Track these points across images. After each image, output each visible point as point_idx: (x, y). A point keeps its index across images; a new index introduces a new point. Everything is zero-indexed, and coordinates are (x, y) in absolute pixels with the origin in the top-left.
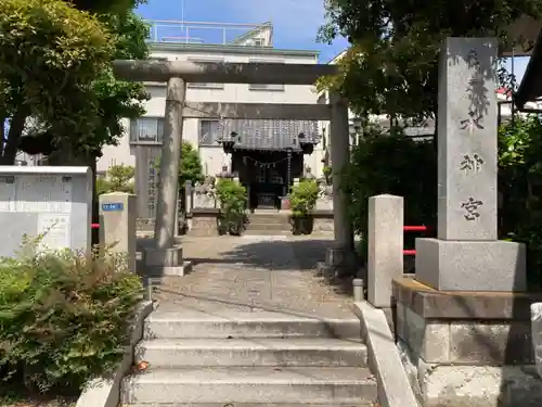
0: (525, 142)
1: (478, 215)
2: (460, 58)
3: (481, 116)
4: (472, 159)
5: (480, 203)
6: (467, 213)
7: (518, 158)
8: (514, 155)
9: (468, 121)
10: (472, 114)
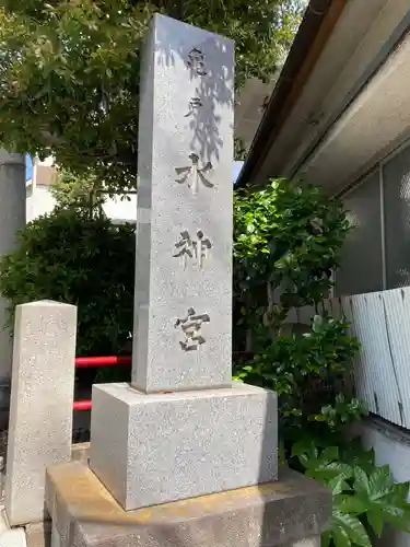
0: (272, 219)
1: (202, 341)
2: (176, 56)
3: (209, 166)
4: (194, 238)
5: (207, 319)
6: (183, 337)
7: (259, 246)
8: (254, 240)
9: (188, 169)
10: (195, 158)
